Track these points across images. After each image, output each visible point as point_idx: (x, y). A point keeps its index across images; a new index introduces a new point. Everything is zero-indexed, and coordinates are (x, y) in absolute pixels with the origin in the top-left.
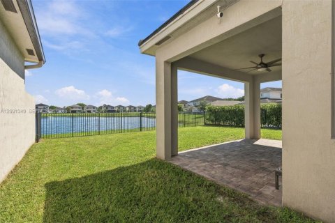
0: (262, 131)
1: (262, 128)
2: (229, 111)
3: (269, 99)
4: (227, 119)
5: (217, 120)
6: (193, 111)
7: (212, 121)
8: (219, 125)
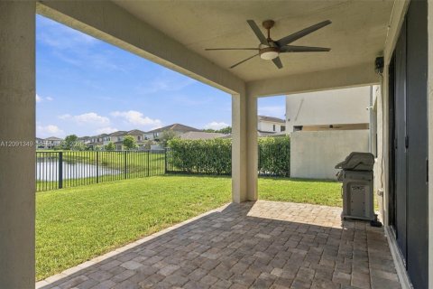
0: (261, 181)
1: (260, 176)
2: (206, 149)
3: (260, 132)
4: (202, 163)
5: (185, 164)
6: (152, 148)
7: (178, 166)
8: (189, 173)
